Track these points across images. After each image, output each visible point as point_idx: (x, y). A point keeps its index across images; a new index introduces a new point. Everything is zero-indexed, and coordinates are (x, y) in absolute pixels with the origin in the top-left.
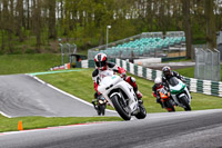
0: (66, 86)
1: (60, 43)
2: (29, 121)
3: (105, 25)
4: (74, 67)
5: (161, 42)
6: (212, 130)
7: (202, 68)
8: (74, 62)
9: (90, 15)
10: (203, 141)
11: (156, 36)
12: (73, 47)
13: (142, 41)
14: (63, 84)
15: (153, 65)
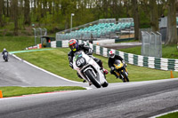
0: (39, 62)
1: (34, 27)
2: (8, 90)
3: (69, 13)
4: (45, 46)
5: (115, 27)
6: (154, 97)
7: (147, 47)
8: (45, 43)
9: (57, 5)
10: (146, 105)
11: (110, 21)
12: (44, 31)
13: (99, 26)
14: (36, 61)
15: (108, 45)
